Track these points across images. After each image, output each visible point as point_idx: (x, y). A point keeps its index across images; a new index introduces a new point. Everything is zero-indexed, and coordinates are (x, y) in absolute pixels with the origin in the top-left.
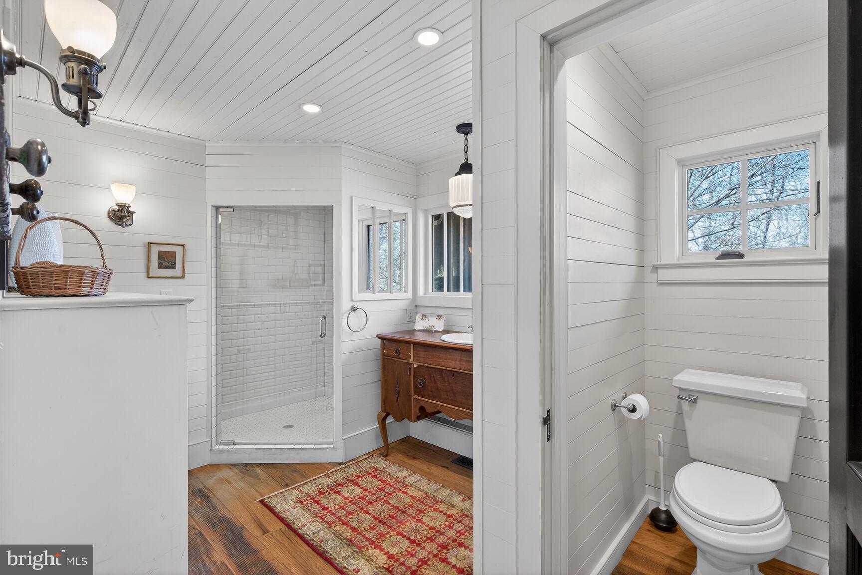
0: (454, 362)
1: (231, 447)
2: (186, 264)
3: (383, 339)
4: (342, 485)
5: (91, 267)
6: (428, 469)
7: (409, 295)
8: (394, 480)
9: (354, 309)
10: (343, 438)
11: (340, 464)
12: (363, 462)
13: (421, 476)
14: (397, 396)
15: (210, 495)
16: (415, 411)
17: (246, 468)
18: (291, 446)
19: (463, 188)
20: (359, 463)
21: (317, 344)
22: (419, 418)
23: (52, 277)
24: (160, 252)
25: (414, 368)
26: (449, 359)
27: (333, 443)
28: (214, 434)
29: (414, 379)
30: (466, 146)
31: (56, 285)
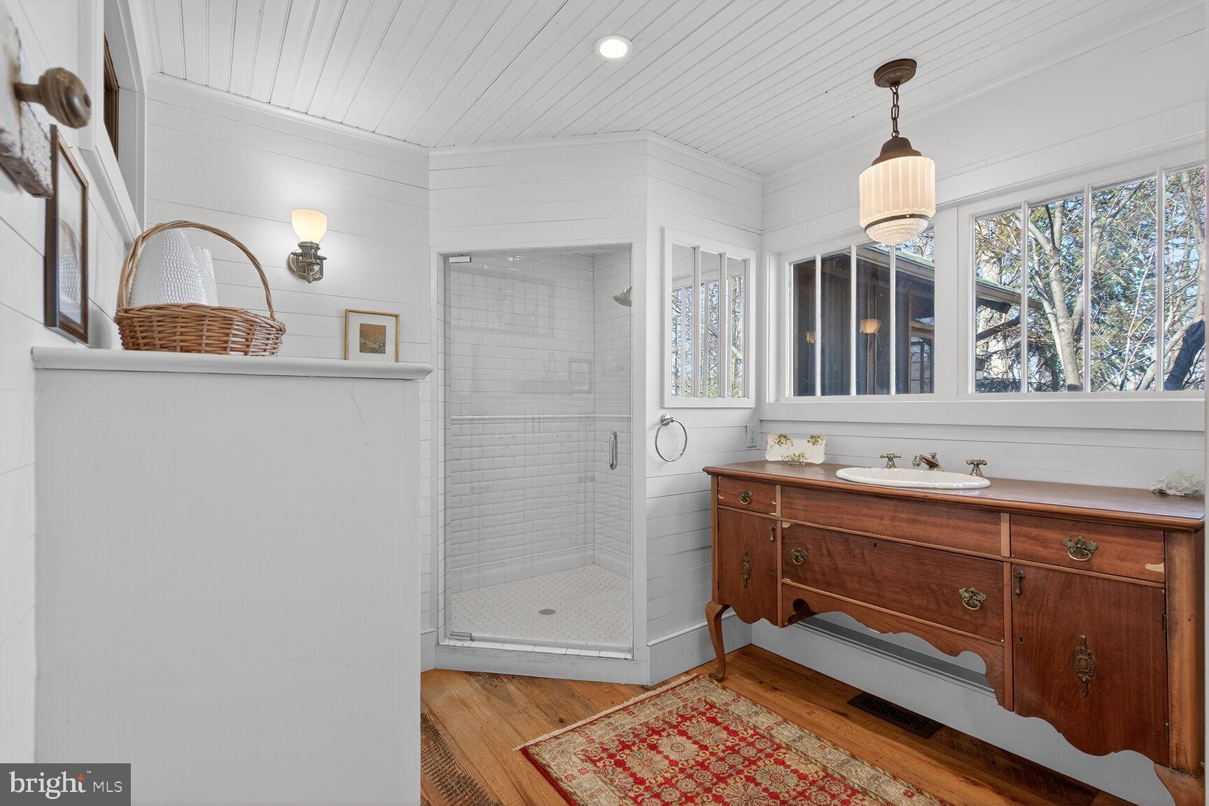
0: (877, 521)
1: (467, 644)
2: (401, 345)
3: (715, 474)
4: (658, 733)
5: (246, 313)
6: (808, 713)
7: (750, 402)
8: (751, 732)
9: (665, 422)
10: (650, 643)
11: (645, 689)
12: (685, 688)
13: (802, 728)
14: (746, 576)
15: (439, 727)
16: (784, 606)
17: (491, 680)
18: (563, 651)
19: (896, 184)
20: (677, 690)
21: (585, 482)
22: (791, 621)
23: (175, 327)
24: (362, 326)
25: (783, 529)
26: (863, 515)
27: (631, 651)
28: (441, 623)
29: (783, 549)
30: (896, 106)
31: (182, 344)
